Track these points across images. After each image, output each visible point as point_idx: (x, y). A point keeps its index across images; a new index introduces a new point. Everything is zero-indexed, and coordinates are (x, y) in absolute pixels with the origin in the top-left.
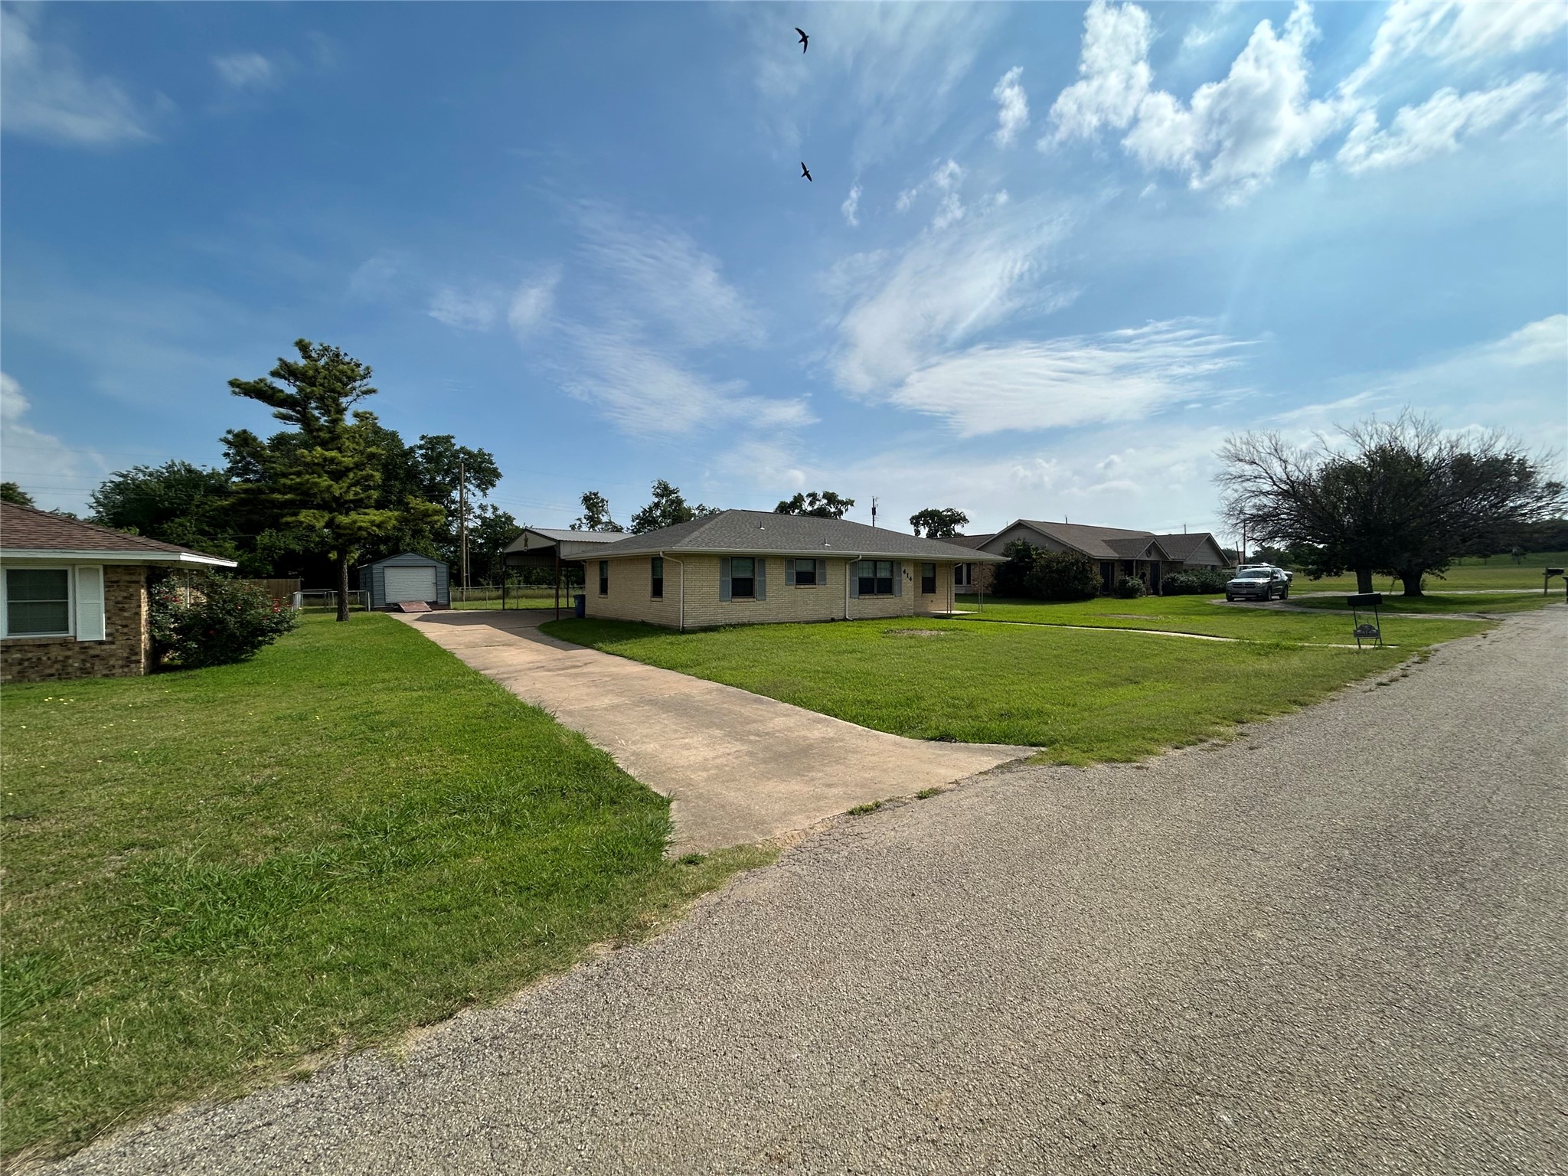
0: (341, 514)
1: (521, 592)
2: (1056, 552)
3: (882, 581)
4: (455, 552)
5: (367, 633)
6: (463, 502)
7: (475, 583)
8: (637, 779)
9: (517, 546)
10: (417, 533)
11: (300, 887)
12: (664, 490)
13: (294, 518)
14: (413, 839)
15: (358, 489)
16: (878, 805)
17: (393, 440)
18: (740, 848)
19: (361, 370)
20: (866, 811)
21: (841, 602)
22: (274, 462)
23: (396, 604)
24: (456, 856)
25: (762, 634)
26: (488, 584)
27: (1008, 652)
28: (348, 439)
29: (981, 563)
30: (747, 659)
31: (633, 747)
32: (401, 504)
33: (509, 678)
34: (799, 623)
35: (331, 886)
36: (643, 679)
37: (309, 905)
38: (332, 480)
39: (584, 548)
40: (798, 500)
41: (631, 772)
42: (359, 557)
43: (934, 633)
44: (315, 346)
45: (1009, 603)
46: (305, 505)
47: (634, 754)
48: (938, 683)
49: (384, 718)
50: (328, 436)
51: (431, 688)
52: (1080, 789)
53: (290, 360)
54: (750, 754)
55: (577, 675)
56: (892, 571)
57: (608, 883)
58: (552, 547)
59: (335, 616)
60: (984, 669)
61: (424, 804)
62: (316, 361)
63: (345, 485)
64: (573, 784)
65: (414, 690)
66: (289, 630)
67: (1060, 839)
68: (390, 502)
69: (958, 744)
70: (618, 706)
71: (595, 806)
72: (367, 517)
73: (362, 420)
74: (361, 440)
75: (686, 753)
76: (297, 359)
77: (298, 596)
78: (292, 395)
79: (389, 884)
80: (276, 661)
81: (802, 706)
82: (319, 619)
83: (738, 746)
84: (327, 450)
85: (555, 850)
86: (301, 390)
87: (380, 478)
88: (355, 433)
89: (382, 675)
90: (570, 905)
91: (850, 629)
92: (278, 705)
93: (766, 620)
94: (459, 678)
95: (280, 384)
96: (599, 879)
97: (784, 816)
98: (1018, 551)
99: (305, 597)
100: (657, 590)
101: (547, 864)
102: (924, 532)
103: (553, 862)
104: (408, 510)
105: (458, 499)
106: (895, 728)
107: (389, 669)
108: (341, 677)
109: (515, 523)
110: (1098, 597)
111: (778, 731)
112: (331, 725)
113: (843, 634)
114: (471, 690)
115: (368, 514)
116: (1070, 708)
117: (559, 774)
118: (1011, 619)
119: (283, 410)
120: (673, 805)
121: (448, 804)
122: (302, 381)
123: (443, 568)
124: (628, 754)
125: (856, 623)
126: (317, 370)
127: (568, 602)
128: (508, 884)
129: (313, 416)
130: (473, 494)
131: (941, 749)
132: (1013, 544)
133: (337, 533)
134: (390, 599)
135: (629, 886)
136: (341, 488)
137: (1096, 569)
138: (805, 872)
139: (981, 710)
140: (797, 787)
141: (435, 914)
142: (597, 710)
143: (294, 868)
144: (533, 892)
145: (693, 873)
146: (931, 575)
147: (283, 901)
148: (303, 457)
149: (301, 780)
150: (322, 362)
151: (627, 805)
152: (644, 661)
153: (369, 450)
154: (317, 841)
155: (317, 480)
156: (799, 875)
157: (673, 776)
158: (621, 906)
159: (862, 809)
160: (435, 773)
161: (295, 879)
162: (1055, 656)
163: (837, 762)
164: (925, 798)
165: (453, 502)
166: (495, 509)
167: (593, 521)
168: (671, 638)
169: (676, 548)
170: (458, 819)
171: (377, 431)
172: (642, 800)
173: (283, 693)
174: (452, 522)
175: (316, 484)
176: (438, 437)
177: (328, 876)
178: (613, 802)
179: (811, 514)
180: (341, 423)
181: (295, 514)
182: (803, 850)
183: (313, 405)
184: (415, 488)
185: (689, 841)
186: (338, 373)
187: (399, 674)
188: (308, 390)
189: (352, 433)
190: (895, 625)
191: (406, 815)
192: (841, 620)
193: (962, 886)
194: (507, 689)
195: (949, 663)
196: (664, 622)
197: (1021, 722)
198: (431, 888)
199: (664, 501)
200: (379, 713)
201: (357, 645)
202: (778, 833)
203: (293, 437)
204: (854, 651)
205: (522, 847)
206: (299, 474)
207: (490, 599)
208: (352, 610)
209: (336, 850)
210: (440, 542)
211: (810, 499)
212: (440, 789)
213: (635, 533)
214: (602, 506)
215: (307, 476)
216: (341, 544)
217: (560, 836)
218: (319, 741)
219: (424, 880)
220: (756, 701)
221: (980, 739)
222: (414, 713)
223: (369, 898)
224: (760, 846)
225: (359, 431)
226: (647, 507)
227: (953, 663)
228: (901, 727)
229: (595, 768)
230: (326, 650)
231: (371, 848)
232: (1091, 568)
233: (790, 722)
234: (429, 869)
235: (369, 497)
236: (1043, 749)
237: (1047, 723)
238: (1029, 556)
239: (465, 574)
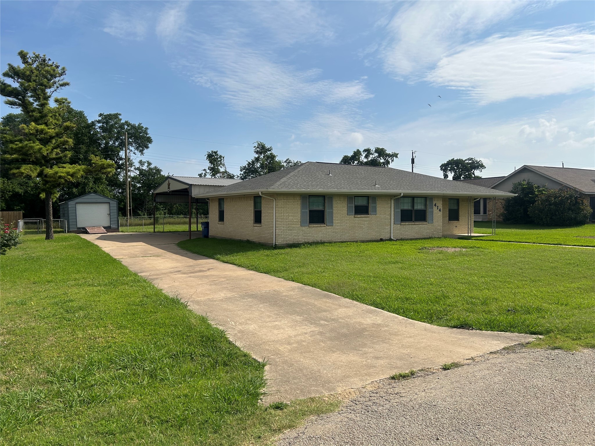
0: (47, 167)
1: (166, 220)
2: (554, 189)
3: (417, 211)
4: (122, 193)
5: (65, 248)
6: (127, 159)
7: (135, 213)
8: (242, 349)
9: (163, 188)
10: (97, 180)
11: (21, 414)
12: (262, 149)
13: (18, 170)
14: (92, 386)
15: (58, 150)
16: (412, 374)
17: (81, 117)
18: (312, 400)
19: (59, 70)
20: (404, 377)
21: (388, 227)
22: (6, 134)
23: (84, 228)
24: (120, 398)
25: (330, 250)
26: (144, 215)
27: (515, 264)
28: (51, 117)
29: (494, 198)
30: (319, 267)
31: (240, 327)
32: (87, 161)
33: (157, 279)
34: (357, 242)
35: (40, 414)
36: (248, 280)
37: (26, 425)
38: (42, 145)
39: (207, 190)
40: (357, 154)
41: (238, 344)
42: (59, 197)
43: (457, 249)
44: (31, 55)
45: (516, 228)
46: (25, 161)
47: (240, 331)
48: (461, 287)
49: (75, 304)
50: (38, 115)
51: (106, 285)
52: (569, 367)
53: (15, 65)
54: (321, 333)
55: (203, 277)
56: (426, 205)
57: (220, 420)
58: (186, 189)
59: (44, 236)
60: (496, 277)
61: (100, 362)
62: (31, 65)
63: (50, 148)
64: (199, 351)
65: (95, 286)
66: (15, 245)
67: (553, 404)
68: (79, 159)
69: (474, 331)
70: (230, 298)
71: (213, 367)
72: (64, 169)
73: (61, 104)
74: (60, 118)
75: (276, 332)
76: (19, 64)
77: (21, 223)
78: (16, 88)
79: (76, 415)
80: (7, 266)
81: (358, 301)
82: (34, 238)
83: (313, 328)
84: (38, 125)
85: (186, 396)
86: (22, 85)
87: (73, 143)
88: (56, 112)
89: (74, 276)
90: (194, 434)
91: (394, 247)
92: (8, 295)
93: (334, 239)
94: (125, 278)
95: (9, 81)
96: (215, 417)
97: (345, 378)
98: (523, 189)
99: (25, 223)
100: (258, 219)
101: (180, 405)
102: (451, 176)
103: (184, 404)
104: (91, 165)
105: (124, 157)
106: (427, 318)
107: (79, 272)
108: (48, 277)
109: (162, 173)
110: (588, 223)
111: (341, 318)
112: (41, 308)
113: (389, 250)
114: (132, 286)
115: (65, 168)
116: (563, 307)
117: (190, 344)
118: (517, 240)
119: (11, 99)
120: (267, 368)
121: (116, 363)
122: (22, 79)
123: (114, 204)
124: (236, 332)
125: (398, 242)
126: (32, 71)
127: (197, 227)
128: (154, 418)
129: (29, 102)
130: (134, 153)
131: (461, 333)
132: (520, 184)
133: (45, 180)
134: (80, 225)
135: (234, 423)
136: (47, 150)
137: (587, 202)
138: (358, 419)
139: (493, 307)
140: (354, 359)
141: (106, 436)
142: (215, 301)
143: (18, 401)
144: (170, 424)
145: (279, 415)
146: (456, 208)
147: (11, 422)
148: (24, 129)
149: (22, 344)
150: (35, 66)
151: (235, 367)
152: (248, 268)
153: (65, 124)
154: (32, 385)
155: (32, 145)
156: (354, 420)
157: (267, 347)
158: (229, 436)
159: (401, 375)
160: (108, 342)
161: (18, 409)
162: (552, 268)
163: (383, 342)
164: (448, 369)
165: (121, 159)
166: (149, 164)
167: (214, 171)
168: (267, 252)
169: (271, 189)
170: (122, 373)
171: (70, 111)
172: (245, 364)
173: (12, 287)
174: (120, 172)
175: (32, 147)
176: (110, 115)
177: (38, 408)
178: (225, 364)
179: (366, 164)
180: (47, 106)
181: (18, 168)
182: (357, 403)
183: (29, 94)
184: (95, 149)
185: (277, 393)
186: (44, 73)
187: (85, 275)
188: (26, 85)
189: (54, 113)
190: (427, 244)
191: (88, 370)
192: (387, 240)
193: (475, 435)
194: (156, 286)
195: (468, 272)
196: (262, 241)
197: (523, 317)
198: (103, 419)
199: (262, 156)
200: (71, 301)
201: (58, 255)
202: (339, 390)
203: (17, 116)
204: (397, 262)
205: (164, 393)
206: (21, 141)
207: (145, 225)
208: (55, 232)
209: (43, 391)
210: (112, 186)
211: (366, 153)
212: (110, 353)
213: (242, 179)
214: (220, 161)
215: (26, 142)
216: (48, 188)
217: (189, 386)
218: (34, 319)
219: (99, 413)
220: (325, 296)
221: (491, 328)
222: (94, 301)
223: (64, 423)
224: (327, 399)
225: (59, 111)
226: (250, 161)
227: (472, 272)
228: (431, 318)
229: (214, 340)
230: (38, 259)
231: (65, 391)
232: (582, 201)
233: (350, 312)
234: (102, 406)
235: (65, 156)
236: (540, 337)
237: (544, 318)
238: (533, 193)
239: (129, 208)
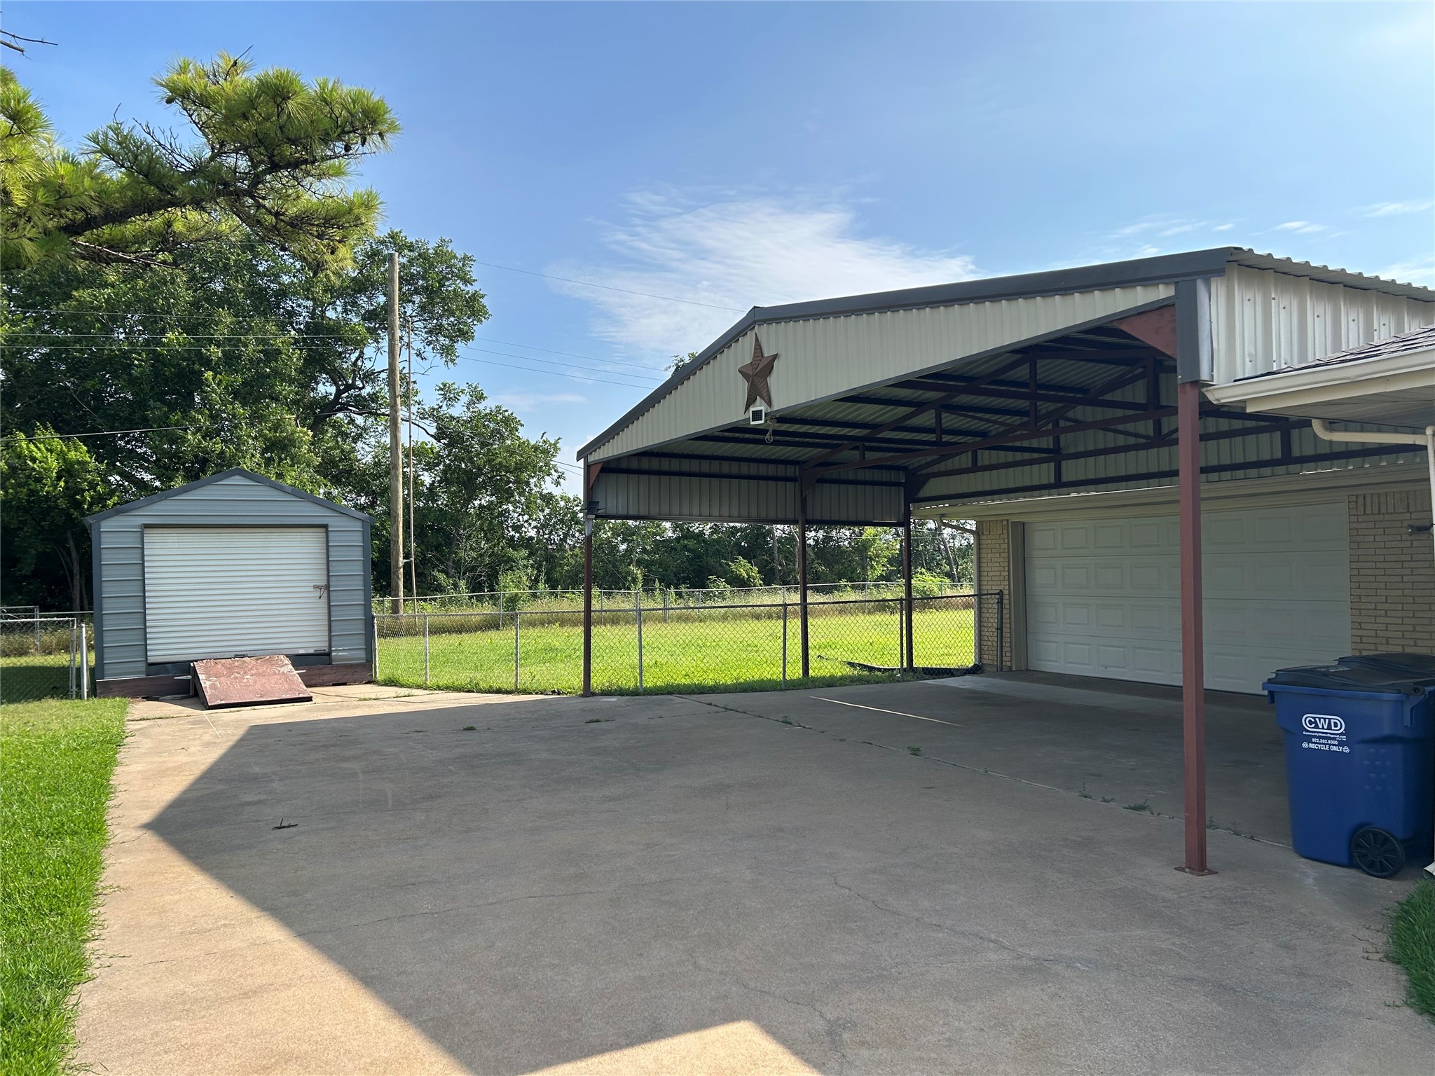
23: (184, 666)
123: (352, 531)
239: (401, 561)
